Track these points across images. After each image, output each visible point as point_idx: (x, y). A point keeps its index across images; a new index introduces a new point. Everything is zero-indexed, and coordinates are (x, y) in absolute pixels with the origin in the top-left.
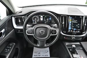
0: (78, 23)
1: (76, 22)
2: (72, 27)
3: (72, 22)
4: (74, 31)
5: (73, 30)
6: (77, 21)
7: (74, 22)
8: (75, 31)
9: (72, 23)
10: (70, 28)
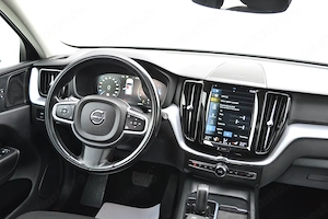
0: (241, 113)
1: (233, 108)
2: (218, 126)
3: (222, 106)
4: (225, 140)
5: (221, 138)
6: (237, 106)
7: (227, 107)
8: (230, 140)
9: (219, 109)
10: (210, 128)
